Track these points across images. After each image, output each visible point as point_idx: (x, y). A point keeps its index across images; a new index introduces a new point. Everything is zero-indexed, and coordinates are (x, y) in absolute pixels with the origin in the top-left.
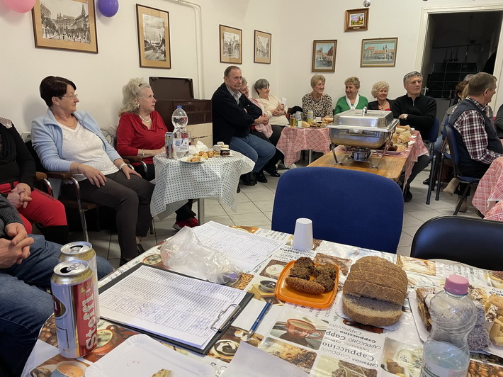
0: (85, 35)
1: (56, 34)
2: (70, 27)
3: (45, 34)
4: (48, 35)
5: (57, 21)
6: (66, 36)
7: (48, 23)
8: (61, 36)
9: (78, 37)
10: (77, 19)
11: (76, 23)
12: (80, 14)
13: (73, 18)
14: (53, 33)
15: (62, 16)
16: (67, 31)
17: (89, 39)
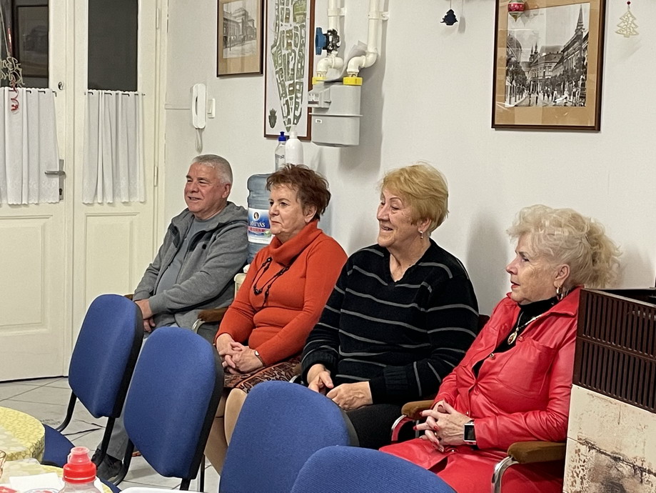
0: (576, 86)
1: (525, 94)
2: (549, 74)
3: (508, 99)
4: (513, 99)
5: (529, 65)
6: (541, 95)
7: (515, 71)
8: (534, 96)
9: (562, 93)
10: (563, 51)
11: (561, 61)
12: (572, 34)
13: (557, 48)
14: (521, 92)
15: (539, 51)
16: (545, 83)
17: (583, 97)
